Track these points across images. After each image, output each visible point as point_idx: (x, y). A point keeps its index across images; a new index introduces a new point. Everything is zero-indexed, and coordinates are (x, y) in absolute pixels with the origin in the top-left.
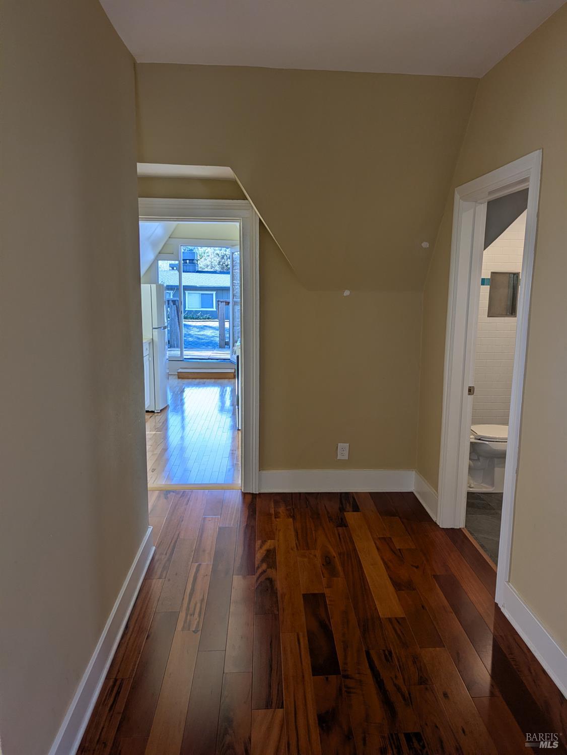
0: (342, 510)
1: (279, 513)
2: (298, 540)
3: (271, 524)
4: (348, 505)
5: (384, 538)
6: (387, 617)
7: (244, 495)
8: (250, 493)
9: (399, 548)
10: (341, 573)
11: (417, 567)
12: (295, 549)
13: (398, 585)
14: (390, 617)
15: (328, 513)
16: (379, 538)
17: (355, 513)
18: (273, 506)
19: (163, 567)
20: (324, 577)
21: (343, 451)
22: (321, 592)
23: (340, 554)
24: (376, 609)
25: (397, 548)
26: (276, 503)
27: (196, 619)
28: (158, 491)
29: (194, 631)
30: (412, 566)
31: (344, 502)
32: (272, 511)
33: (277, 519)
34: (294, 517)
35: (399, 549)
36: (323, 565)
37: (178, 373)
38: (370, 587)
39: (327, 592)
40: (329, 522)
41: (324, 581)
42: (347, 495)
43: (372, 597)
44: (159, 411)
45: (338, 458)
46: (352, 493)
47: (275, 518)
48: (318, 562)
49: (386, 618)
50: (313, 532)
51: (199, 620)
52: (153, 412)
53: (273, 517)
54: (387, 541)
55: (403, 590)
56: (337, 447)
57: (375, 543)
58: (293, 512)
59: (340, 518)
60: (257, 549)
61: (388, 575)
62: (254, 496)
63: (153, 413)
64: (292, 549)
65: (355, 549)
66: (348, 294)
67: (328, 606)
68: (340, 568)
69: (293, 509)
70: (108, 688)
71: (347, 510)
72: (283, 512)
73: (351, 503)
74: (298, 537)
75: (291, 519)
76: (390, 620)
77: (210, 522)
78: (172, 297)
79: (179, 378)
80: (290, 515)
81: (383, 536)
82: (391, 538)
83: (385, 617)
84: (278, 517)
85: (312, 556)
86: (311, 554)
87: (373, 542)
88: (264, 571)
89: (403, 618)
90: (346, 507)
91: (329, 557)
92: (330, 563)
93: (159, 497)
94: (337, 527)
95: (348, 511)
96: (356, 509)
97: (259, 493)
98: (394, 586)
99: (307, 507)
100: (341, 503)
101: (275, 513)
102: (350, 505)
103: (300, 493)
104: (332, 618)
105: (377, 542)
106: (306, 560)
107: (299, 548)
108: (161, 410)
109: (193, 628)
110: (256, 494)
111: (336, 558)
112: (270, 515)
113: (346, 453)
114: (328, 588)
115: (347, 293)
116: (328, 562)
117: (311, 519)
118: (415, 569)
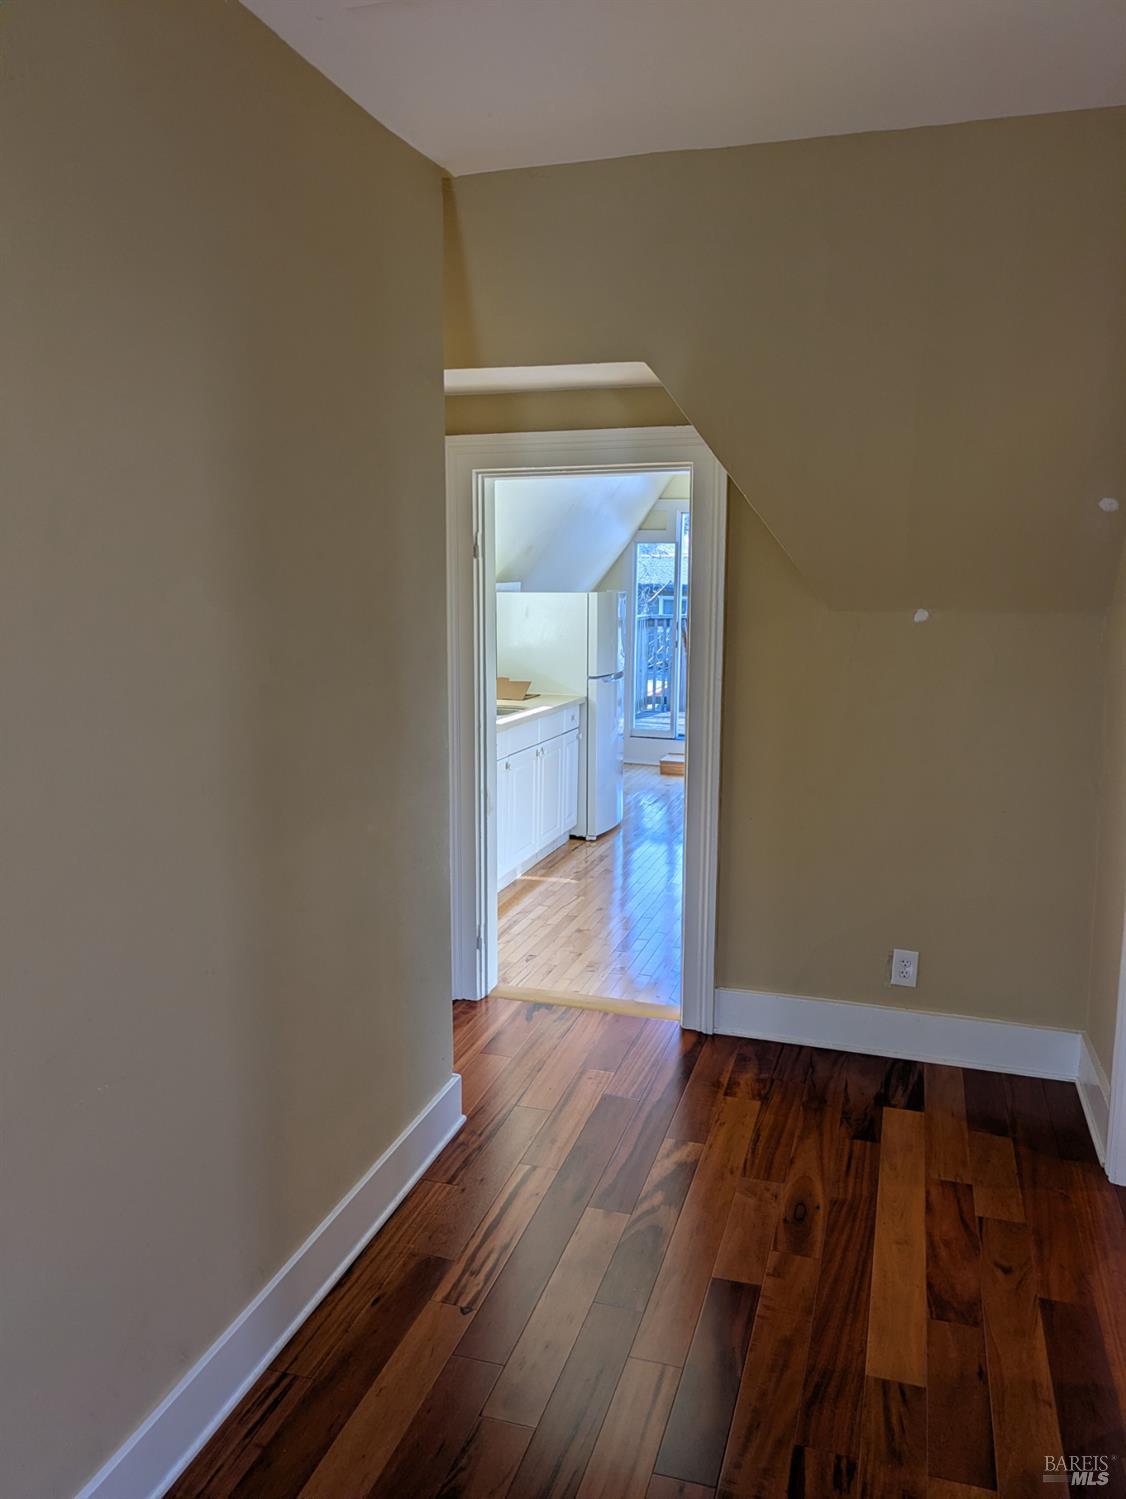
0: (883, 1100)
1: (739, 1084)
2: (753, 1153)
3: (713, 1106)
4: (900, 1091)
5: (954, 1185)
6: (883, 1377)
7: (685, 1032)
8: (695, 1031)
9: (981, 1215)
10: (818, 1252)
11: (1007, 1271)
12: (738, 1173)
13: (940, 1305)
14: (888, 1378)
15: (847, 1100)
16: (943, 1183)
17: (909, 1112)
18: (730, 1068)
19: (464, 1162)
20: (775, 1249)
21: (905, 967)
22: (754, 1283)
23: (834, 1203)
24: (863, 1351)
25: (976, 1214)
26: (742, 1061)
27: (478, 1284)
28: (519, 1002)
29: (462, 1310)
30: (996, 1264)
31: (893, 1081)
32: (725, 1080)
33: (729, 1098)
34: (764, 1099)
35: (981, 1219)
36: (785, 1220)
37: (662, 762)
38: (872, 1295)
39: (767, 1284)
40: (842, 1122)
41: (773, 1258)
42: (908, 1067)
43: (866, 1319)
44: (595, 838)
45: (892, 982)
46: (923, 1063)
47: (726, 1094)
48: (778, 1210)
49: (876, 1379)
50: (795, 1141)
51: (483, 1287)
52: (582, 839)
53: (722, 1092)
54: (959, 1192)
55: (948, 1321)
56: (892, 957)
57: (928, 1193)
58: (768, 1088)
59: (869, 1117)
60: (658, 1158)
61: (928, 1277)
62: (701, 1037)
63: (582, 842)
64: (732, 1173)
65: (873, 1198)
66: (925, 619)
67: (756, 1318)
68: (819, 1234)
69: (772, 1081)
70: (262, 1390)
71: (893, 1103)
72: (747, 1085)
73: (910, 1087)
74: (755, 1145)
75: (759, 1103)
76: (885, 1385)
77: (591, 1081)
78: (661, 612)
79: (662, 773)
80: (759, 1095)
81: (952, 1179)
82: (970, 1187)
83: (877, 1376)
84: (733, 1095)
85: (768, 1195)
86: (768, 1190)
87: (923, 1190)
88: (653, 1210)
89: (918, 1390)
90: (893, 1097)
91: (804, 1206)
92: (802, 1219)
93: (517, 1014)
94: (855, 1137)
95: (894, 1106)
96: (916, 1102)
97: (714, 1035)
98: (930, 1307)
99: (804, 1082)
100: (887, 1084)
101: (728, 1085)
102: (905, 1091)
103: (801, 1047)
104: (751, 1350)
105: (934, 1192)
106: (752, 1201)
107: (747, 1174)
108: (599, 837)
109: (463, 1303)
110: (707, 1035)
111: (821, 1211)
112: (717, 1084)
113: (912, 970)
114: (773, 1275)
115: (921, 615)
116: (799, 1217)
117: (801, 1108)
118: (999, 1274)
